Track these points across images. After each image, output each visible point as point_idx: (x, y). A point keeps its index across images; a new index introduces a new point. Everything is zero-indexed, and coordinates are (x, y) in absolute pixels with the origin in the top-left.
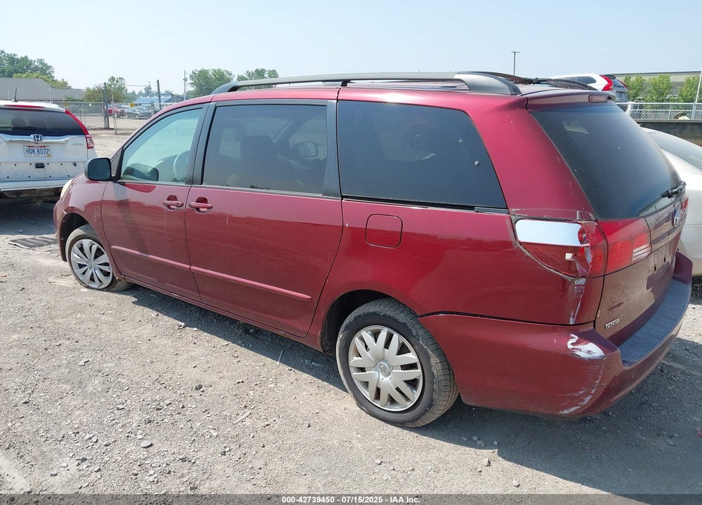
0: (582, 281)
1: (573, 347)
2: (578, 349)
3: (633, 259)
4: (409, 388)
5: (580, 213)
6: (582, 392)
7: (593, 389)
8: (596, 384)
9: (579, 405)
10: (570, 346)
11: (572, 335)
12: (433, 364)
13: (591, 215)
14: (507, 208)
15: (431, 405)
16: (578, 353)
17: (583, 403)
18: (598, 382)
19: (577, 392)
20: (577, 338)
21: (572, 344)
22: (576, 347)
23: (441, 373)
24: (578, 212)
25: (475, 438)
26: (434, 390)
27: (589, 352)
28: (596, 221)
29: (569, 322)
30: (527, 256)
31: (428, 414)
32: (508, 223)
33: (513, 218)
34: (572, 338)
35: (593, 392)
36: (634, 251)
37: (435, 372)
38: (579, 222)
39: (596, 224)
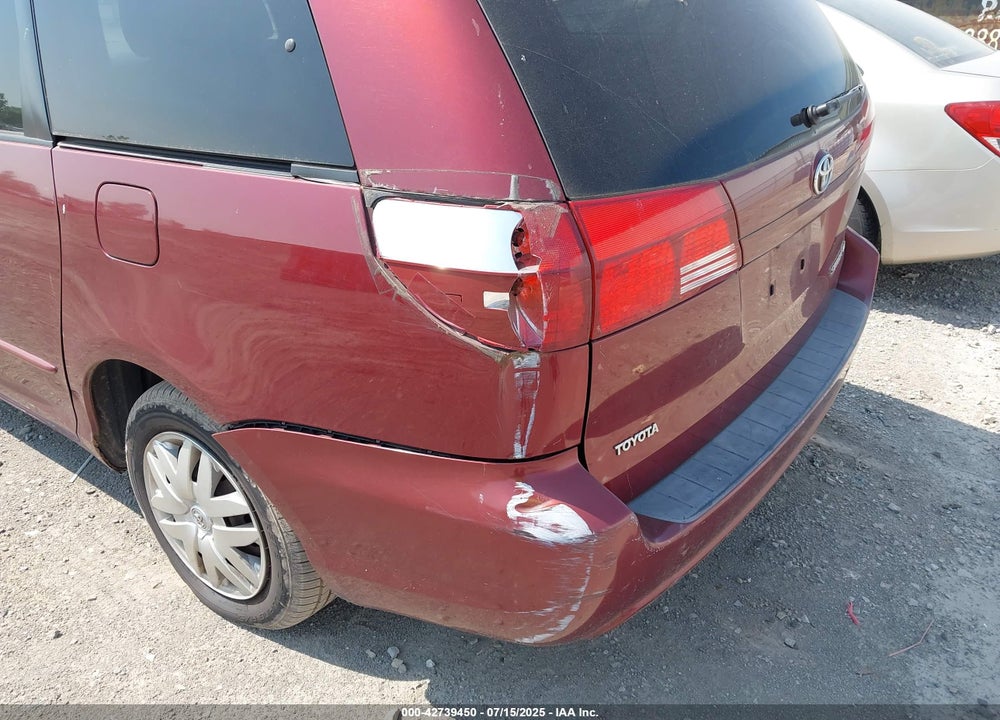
0: (532, 360)
1: (519, 514)
2: (529, 520)
3: (683, 290)
4: (244, 562)
5: (518, 181)
6: (549, 610)
7: (575, 601)
8: (580, 594)
9: (550, 632)
10: (512, 513)
11: (520, 485)
12: (273, 520)
13: (549, 184)
14: (354, 167)
15: (285, 597)
16: (529, 529)
17: (556, 629)
18: (583, 589)
19: (539, 608)
20: (530, 491)
21: (519, 507)
22: (526, 516)
23: (291, 538)
24: (513, 177)
25: (392, 652)
26: (283, 571)
27: (555, 528)
28: (565, 201)
29: (513, 453)
30: (399, 298)
31: (284, 612)
32: (357, 208)
33: (367, 193)
34: (520, 491)
35: (575, 608)
36: (683, 270)
37: (279, 536)
38: (515, 206)
39: (561, 209)
